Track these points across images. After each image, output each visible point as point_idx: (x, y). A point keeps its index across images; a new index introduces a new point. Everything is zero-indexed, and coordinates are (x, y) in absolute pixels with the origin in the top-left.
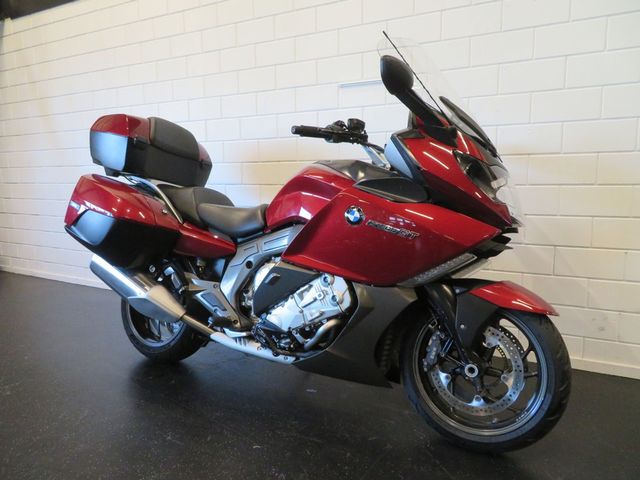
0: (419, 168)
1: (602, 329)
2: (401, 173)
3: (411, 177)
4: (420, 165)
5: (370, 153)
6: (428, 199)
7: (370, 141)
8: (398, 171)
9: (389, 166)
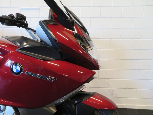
0: (56, 41)
1: (112, 94)
2: (46, 44)
3: (52, 46)
4: (57, 39)
5: (30, 33)
6: (61, 58)
7: (29, 27)
8: (44, 42)
9: (40, 40)
